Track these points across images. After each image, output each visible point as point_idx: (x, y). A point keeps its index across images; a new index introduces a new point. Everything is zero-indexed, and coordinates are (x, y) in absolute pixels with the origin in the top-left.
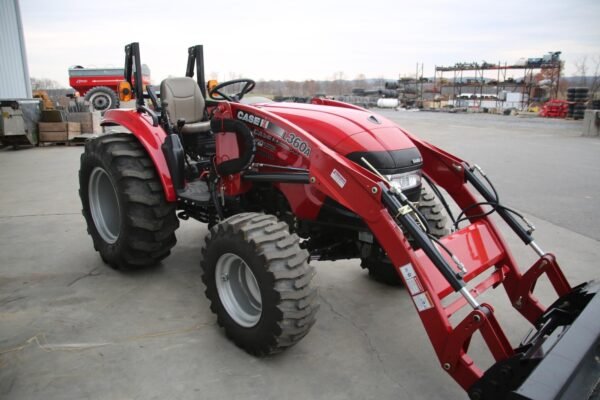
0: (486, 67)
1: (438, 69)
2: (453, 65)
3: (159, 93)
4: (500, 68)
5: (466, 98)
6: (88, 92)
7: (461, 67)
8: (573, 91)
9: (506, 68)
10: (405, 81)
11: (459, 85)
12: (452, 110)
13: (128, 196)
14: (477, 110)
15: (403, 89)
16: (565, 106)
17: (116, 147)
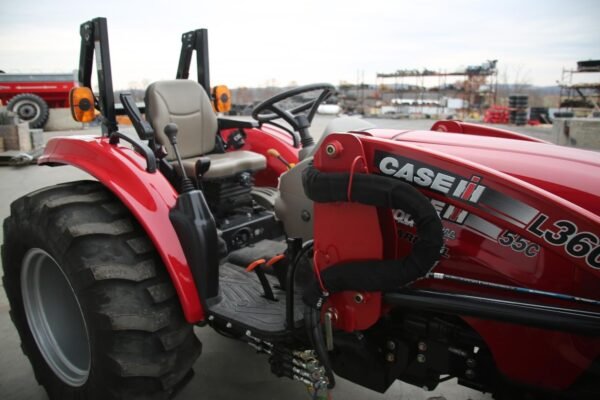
0: (426, 73)
1: (379, 76)
2: (394, 72)
3: (142, 105)
4: (440, 75)
5: (408, 104)
6: (12, 100)
7: (402, 74)
8: (514, 98)
9: (445, 75)
10: (345, 88)
11: (401, 92)
12: (394, 116)
13: (107, 320)
14: (420, 116)
15: (344, 96)
16: (506, 112)
17: (76, 215)
